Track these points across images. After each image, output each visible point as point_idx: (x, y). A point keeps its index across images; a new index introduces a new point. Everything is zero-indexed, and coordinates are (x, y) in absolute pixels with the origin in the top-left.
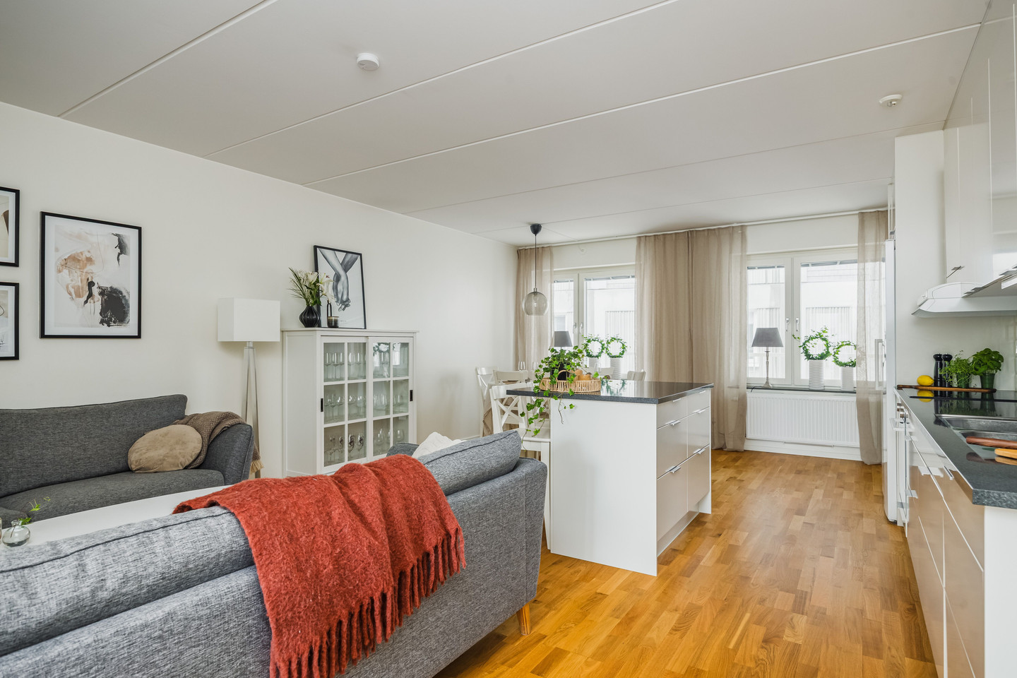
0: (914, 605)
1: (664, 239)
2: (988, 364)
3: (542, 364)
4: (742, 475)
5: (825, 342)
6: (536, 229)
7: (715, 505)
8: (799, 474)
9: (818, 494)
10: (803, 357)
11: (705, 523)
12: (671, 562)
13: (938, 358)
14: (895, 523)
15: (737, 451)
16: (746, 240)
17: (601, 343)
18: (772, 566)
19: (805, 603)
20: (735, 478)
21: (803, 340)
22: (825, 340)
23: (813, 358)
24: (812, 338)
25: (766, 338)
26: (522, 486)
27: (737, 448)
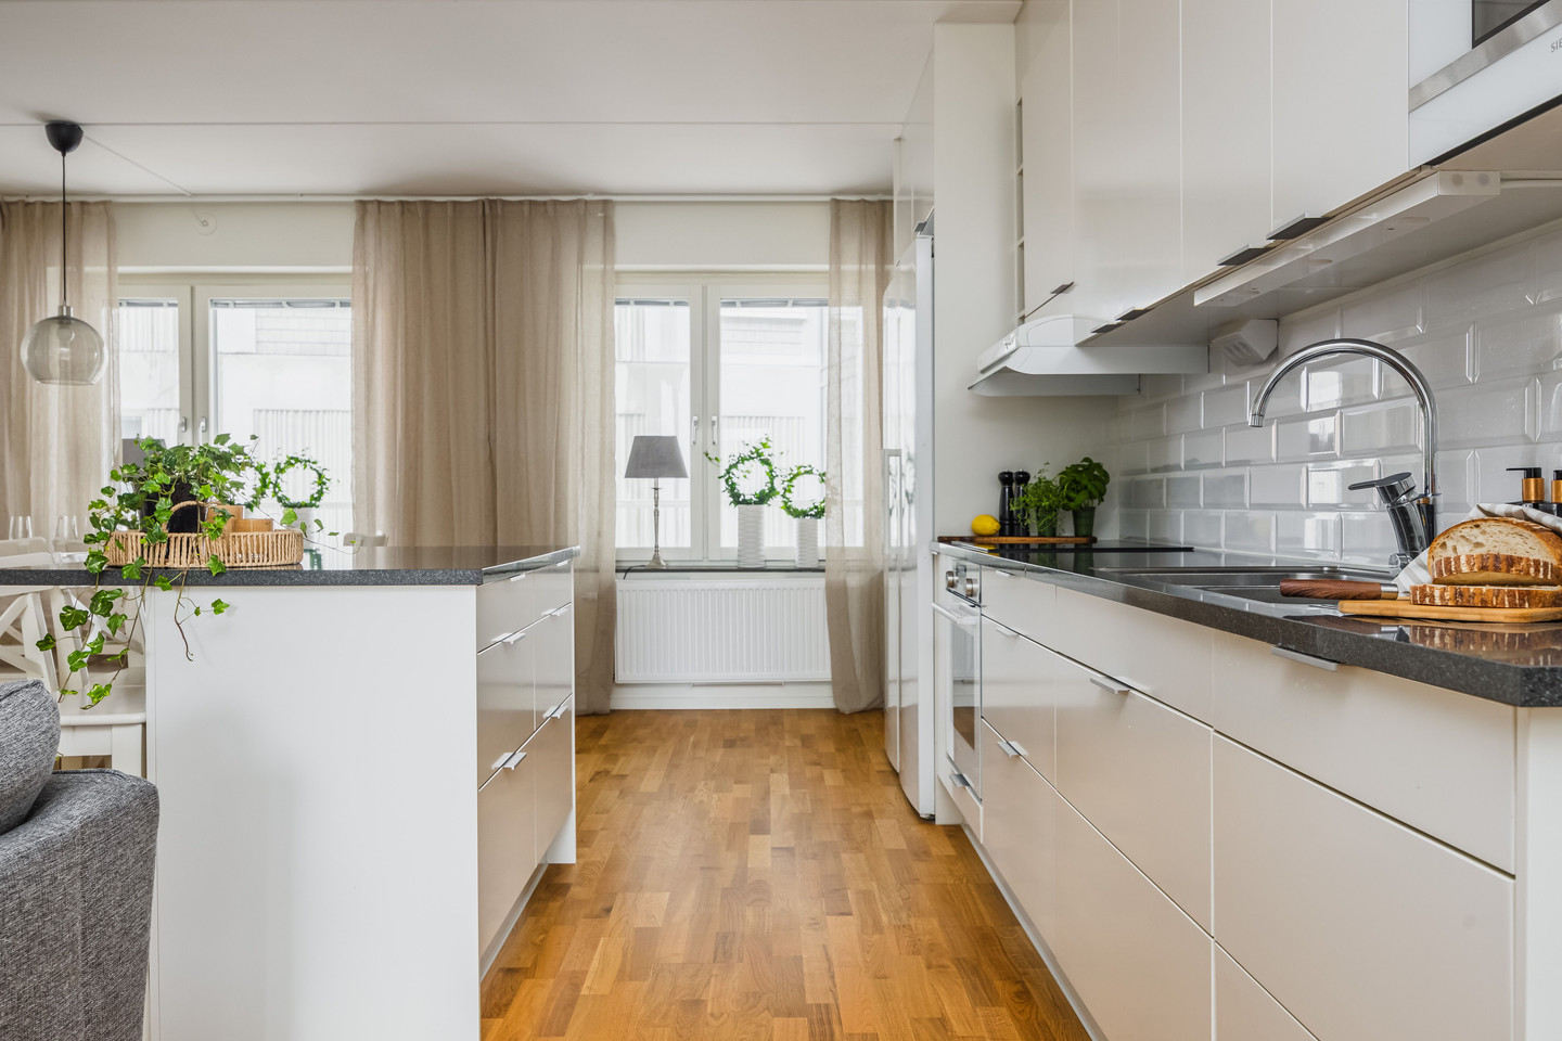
0: (1023, 982)
1: (427, 213)
2: (1089, 487)
3: (113, 484)
4: (620, 763)
5: (766, 468)
6: (65, 136)
7: (583, 840)
8: (731, 746)
9: (780, 784)
10: (726, 498)
11: (567, 887)
12: (507, 1005)
13: (1006, 479)
14: (932, 819)
15: (595, 714)
16: (613, 235)
17: (259, 469)
18: (741, 960)
19: (832, 1034)
20: (607, 772)
21: (725, 465)
22: (766, 462)
23: (745, 502)
24: (743, 460)
25: (654, 458)
26: (69, 868)
27: (597, 707)
